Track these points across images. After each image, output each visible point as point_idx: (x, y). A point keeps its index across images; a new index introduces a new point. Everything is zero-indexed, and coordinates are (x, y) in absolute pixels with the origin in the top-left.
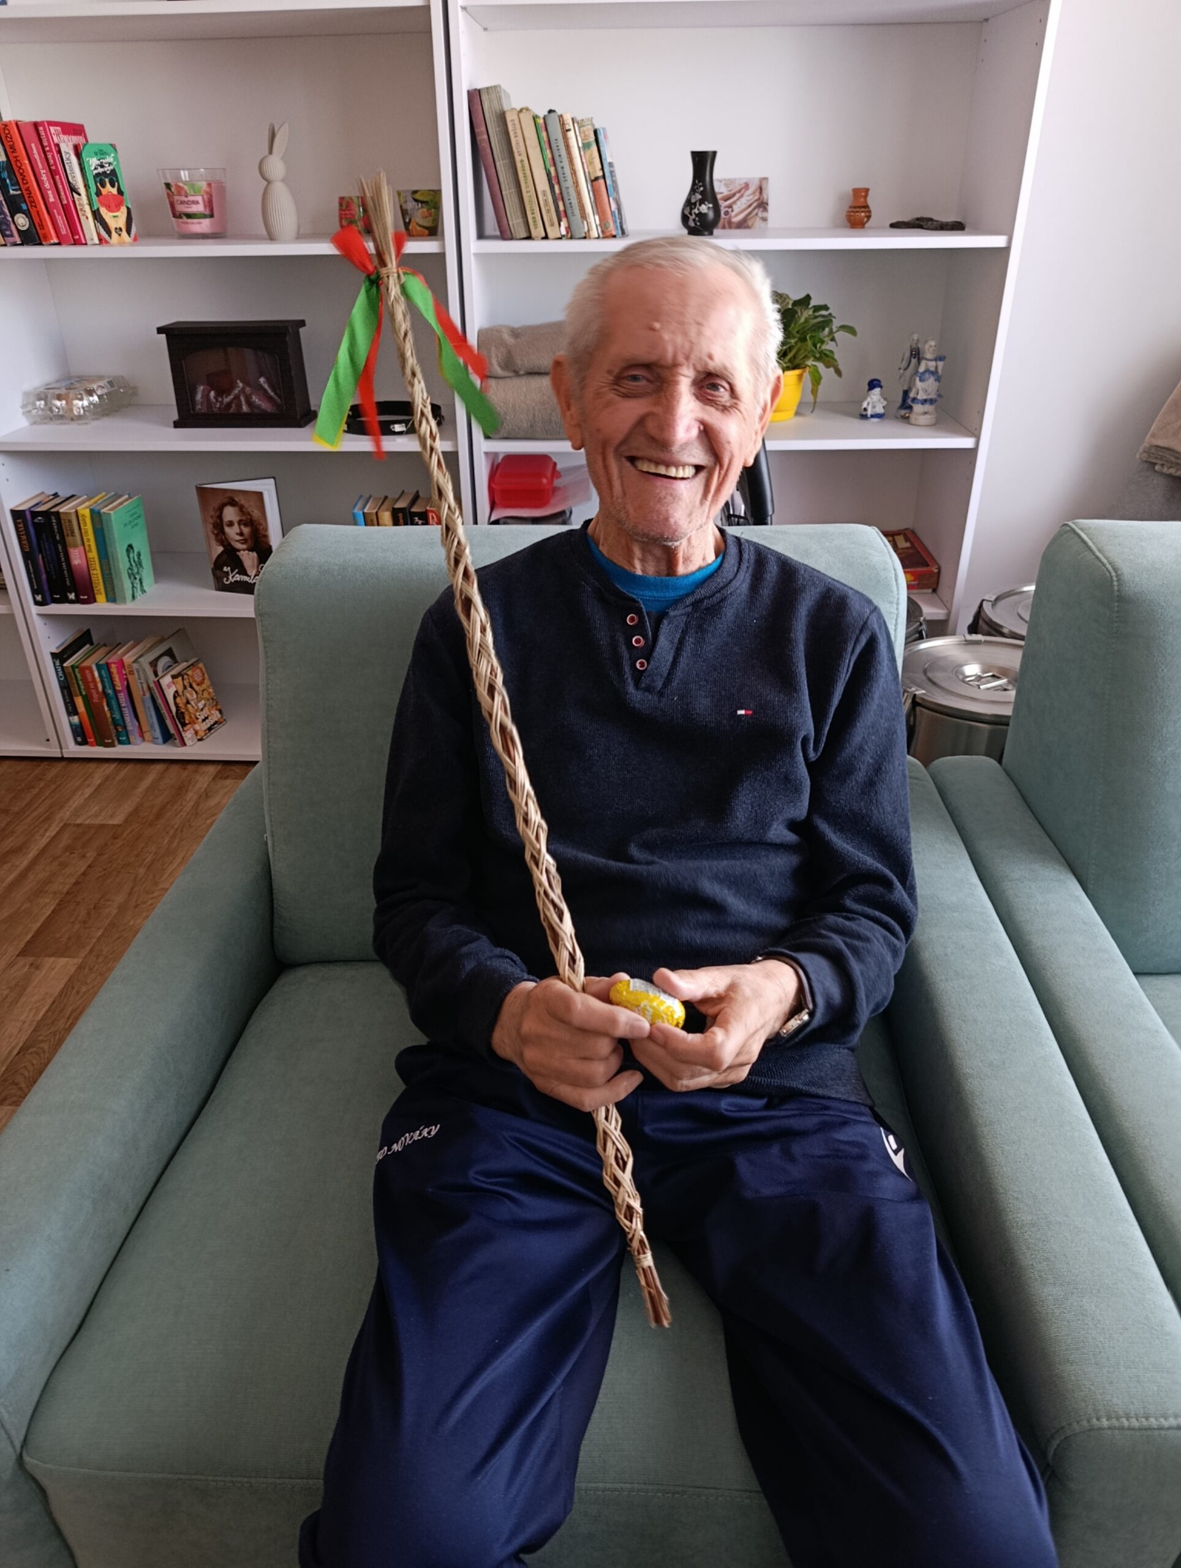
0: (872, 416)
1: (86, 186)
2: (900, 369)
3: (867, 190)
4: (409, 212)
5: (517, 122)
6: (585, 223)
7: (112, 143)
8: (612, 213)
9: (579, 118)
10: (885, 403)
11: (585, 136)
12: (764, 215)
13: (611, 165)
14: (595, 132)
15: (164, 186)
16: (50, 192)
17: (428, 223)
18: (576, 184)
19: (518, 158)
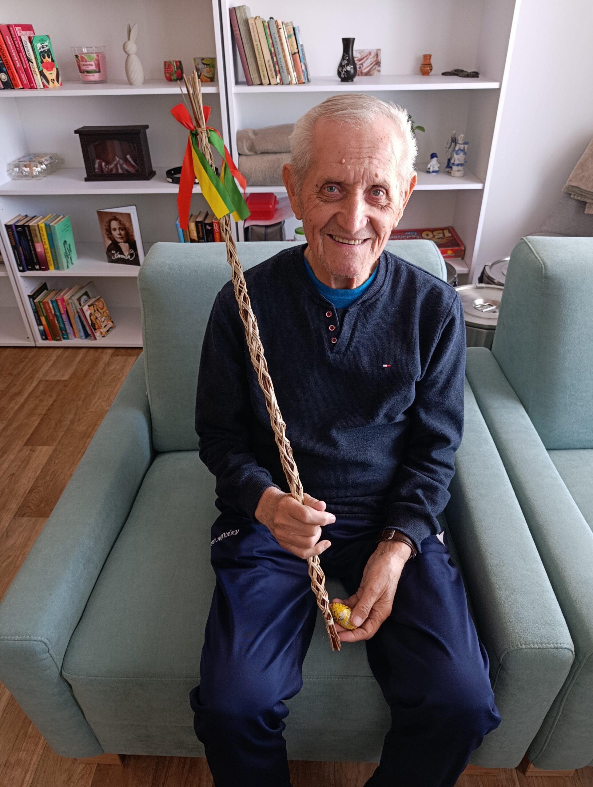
0: (433, 172)
1: (36, 58)
2: (446, 148)
3: (430, 56)
4: (200, 69)
5: (254, 24)
6: (289, 76)
7: (47, 34)
8: (303, 71)
9: (285, 22)
10: (439, 165)
11: (289, 31)
12: (379, 68)
13: (302, 46)
14: (294, 29)
15: (74, 56)
16: (17, 62)
17: (209, 75)
18: (285, 56)
19: (255, 43)
